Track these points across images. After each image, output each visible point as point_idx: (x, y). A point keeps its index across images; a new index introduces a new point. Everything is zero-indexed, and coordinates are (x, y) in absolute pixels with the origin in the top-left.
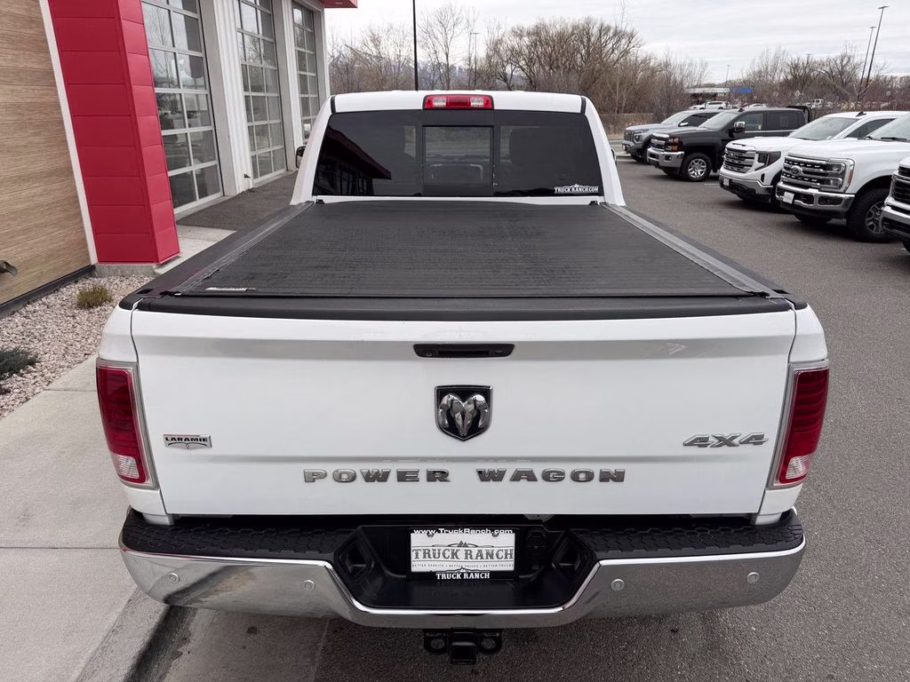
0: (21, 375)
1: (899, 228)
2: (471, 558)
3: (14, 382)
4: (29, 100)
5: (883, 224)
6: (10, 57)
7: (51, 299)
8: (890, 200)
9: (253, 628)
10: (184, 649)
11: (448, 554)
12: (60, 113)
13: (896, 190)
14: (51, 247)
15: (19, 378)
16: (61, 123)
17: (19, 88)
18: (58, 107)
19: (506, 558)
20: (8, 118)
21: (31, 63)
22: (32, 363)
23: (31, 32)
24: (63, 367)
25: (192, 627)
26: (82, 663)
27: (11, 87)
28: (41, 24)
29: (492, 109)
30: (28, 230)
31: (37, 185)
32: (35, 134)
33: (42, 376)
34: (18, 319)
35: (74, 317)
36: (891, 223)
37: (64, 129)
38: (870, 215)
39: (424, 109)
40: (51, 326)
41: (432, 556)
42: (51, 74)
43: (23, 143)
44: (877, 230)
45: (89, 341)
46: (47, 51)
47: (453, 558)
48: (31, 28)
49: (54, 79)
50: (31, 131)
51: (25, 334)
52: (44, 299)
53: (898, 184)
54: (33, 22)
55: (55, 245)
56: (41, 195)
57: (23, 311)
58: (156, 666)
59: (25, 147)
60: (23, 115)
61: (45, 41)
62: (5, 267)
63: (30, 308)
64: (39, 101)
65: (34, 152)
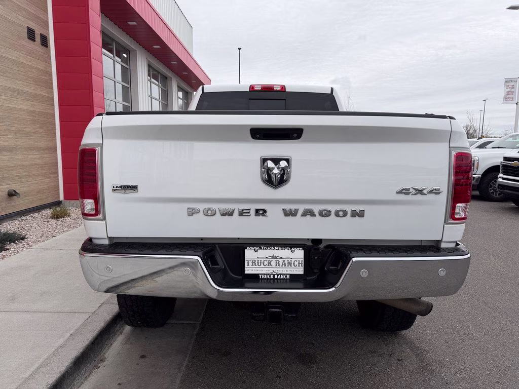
0: (16, 244)
1: (507, 189)
2: (279, 266)
3: (12, 247)
4: (39, 110)
5: (499, 188)
6: (33, 88)
7: (36, 215)
8: (501, 175)
9: (143, 356)
10: (101, 365)
11: (266, 263)
12: (55, 119)
13: (503, 169)
14: (40, 187)
15: (15, 245)
16: (54, 124)
17: (35, 104)
18: (53, 115)
19: (299, 266)
20: (28, 117)
21: (43, 93)
22: (23, 239)
23: (46, 78)
24: (40, 241)
25: (106, 355)
26: (41, 361)
27: (32, 103)
28: (51, 75)
29: (285, 91)
30: (30, 176)
31: (37, 153)
32: (41, 127)
33: (28, 244)
34: (16, 222)
35: (48, 222)
36: (502, 187)
37: (55, 128)
38: (491, 186)
39: (250, 91)
40: (35, 225)
41: (257, 264)
42: (53, 99)
43: (34, 131)
44: (496, 195)
45: (56, 231)
46: (52, 88)
47: (268, 265)
48: (46, 76)
49: (54, 101)
50: (38, 126)
51: (20, 228)
52: (32, 215)
53: (504, 166)
54: (47, 73)
55: (42, 187)
56: (39, 159)
57: (20, 219)
58: (84, 369)
59: (34, 133)
60: (35, 117)
61: (52, 84)
62: (14, 193)
63: (24, 218)
64: (44, 111)
65: (38, 136)
